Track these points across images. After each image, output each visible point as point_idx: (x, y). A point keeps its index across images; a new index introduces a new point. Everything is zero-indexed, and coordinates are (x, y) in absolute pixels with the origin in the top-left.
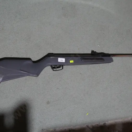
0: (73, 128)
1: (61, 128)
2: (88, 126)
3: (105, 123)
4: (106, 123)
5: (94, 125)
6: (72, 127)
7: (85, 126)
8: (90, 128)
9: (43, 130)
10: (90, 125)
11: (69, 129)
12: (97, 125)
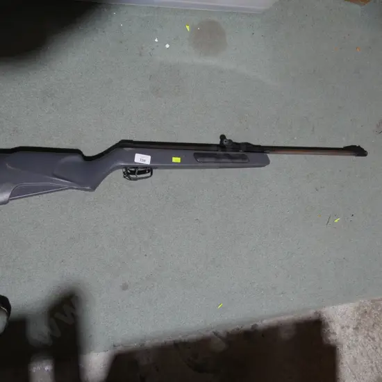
0: (183, 339)
1: (156, 341)
2: (216, 334)
3: (256, 325)
4: (258, 323)
5: (230, 329)
6: (180, 336)
7: (209, 334)
8: (220, 337)
9: (114, 346)
10: (221, 332)
11: (174, 341)
12: (238, 329)
